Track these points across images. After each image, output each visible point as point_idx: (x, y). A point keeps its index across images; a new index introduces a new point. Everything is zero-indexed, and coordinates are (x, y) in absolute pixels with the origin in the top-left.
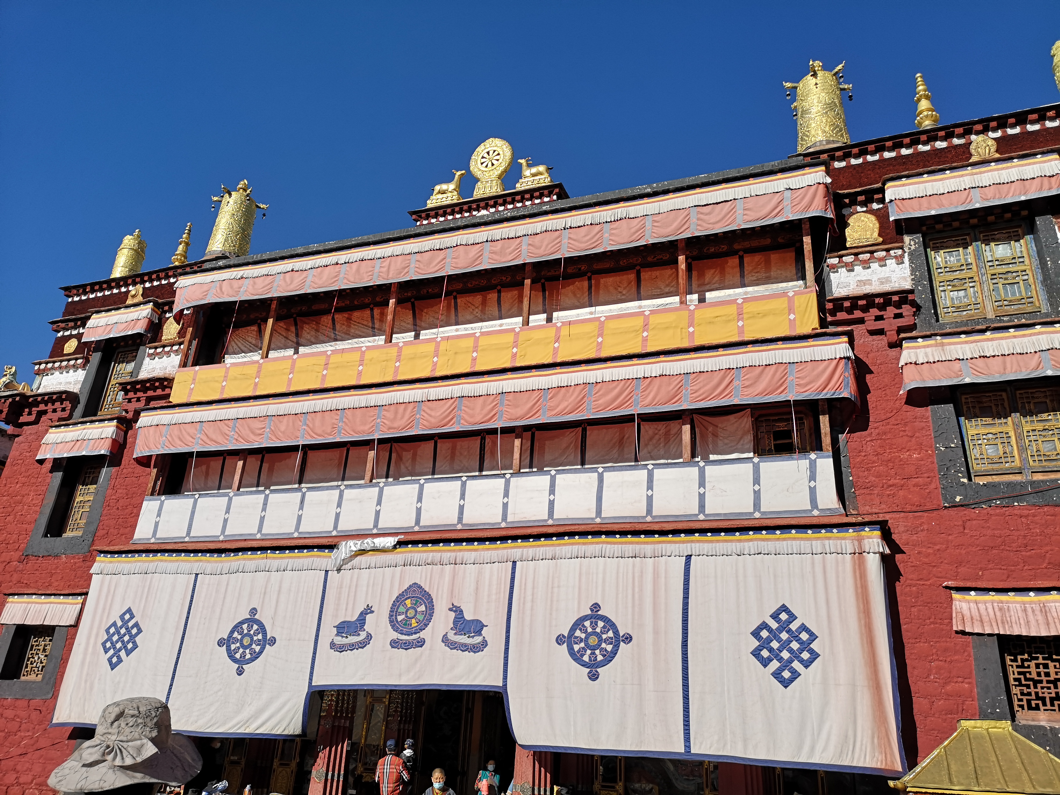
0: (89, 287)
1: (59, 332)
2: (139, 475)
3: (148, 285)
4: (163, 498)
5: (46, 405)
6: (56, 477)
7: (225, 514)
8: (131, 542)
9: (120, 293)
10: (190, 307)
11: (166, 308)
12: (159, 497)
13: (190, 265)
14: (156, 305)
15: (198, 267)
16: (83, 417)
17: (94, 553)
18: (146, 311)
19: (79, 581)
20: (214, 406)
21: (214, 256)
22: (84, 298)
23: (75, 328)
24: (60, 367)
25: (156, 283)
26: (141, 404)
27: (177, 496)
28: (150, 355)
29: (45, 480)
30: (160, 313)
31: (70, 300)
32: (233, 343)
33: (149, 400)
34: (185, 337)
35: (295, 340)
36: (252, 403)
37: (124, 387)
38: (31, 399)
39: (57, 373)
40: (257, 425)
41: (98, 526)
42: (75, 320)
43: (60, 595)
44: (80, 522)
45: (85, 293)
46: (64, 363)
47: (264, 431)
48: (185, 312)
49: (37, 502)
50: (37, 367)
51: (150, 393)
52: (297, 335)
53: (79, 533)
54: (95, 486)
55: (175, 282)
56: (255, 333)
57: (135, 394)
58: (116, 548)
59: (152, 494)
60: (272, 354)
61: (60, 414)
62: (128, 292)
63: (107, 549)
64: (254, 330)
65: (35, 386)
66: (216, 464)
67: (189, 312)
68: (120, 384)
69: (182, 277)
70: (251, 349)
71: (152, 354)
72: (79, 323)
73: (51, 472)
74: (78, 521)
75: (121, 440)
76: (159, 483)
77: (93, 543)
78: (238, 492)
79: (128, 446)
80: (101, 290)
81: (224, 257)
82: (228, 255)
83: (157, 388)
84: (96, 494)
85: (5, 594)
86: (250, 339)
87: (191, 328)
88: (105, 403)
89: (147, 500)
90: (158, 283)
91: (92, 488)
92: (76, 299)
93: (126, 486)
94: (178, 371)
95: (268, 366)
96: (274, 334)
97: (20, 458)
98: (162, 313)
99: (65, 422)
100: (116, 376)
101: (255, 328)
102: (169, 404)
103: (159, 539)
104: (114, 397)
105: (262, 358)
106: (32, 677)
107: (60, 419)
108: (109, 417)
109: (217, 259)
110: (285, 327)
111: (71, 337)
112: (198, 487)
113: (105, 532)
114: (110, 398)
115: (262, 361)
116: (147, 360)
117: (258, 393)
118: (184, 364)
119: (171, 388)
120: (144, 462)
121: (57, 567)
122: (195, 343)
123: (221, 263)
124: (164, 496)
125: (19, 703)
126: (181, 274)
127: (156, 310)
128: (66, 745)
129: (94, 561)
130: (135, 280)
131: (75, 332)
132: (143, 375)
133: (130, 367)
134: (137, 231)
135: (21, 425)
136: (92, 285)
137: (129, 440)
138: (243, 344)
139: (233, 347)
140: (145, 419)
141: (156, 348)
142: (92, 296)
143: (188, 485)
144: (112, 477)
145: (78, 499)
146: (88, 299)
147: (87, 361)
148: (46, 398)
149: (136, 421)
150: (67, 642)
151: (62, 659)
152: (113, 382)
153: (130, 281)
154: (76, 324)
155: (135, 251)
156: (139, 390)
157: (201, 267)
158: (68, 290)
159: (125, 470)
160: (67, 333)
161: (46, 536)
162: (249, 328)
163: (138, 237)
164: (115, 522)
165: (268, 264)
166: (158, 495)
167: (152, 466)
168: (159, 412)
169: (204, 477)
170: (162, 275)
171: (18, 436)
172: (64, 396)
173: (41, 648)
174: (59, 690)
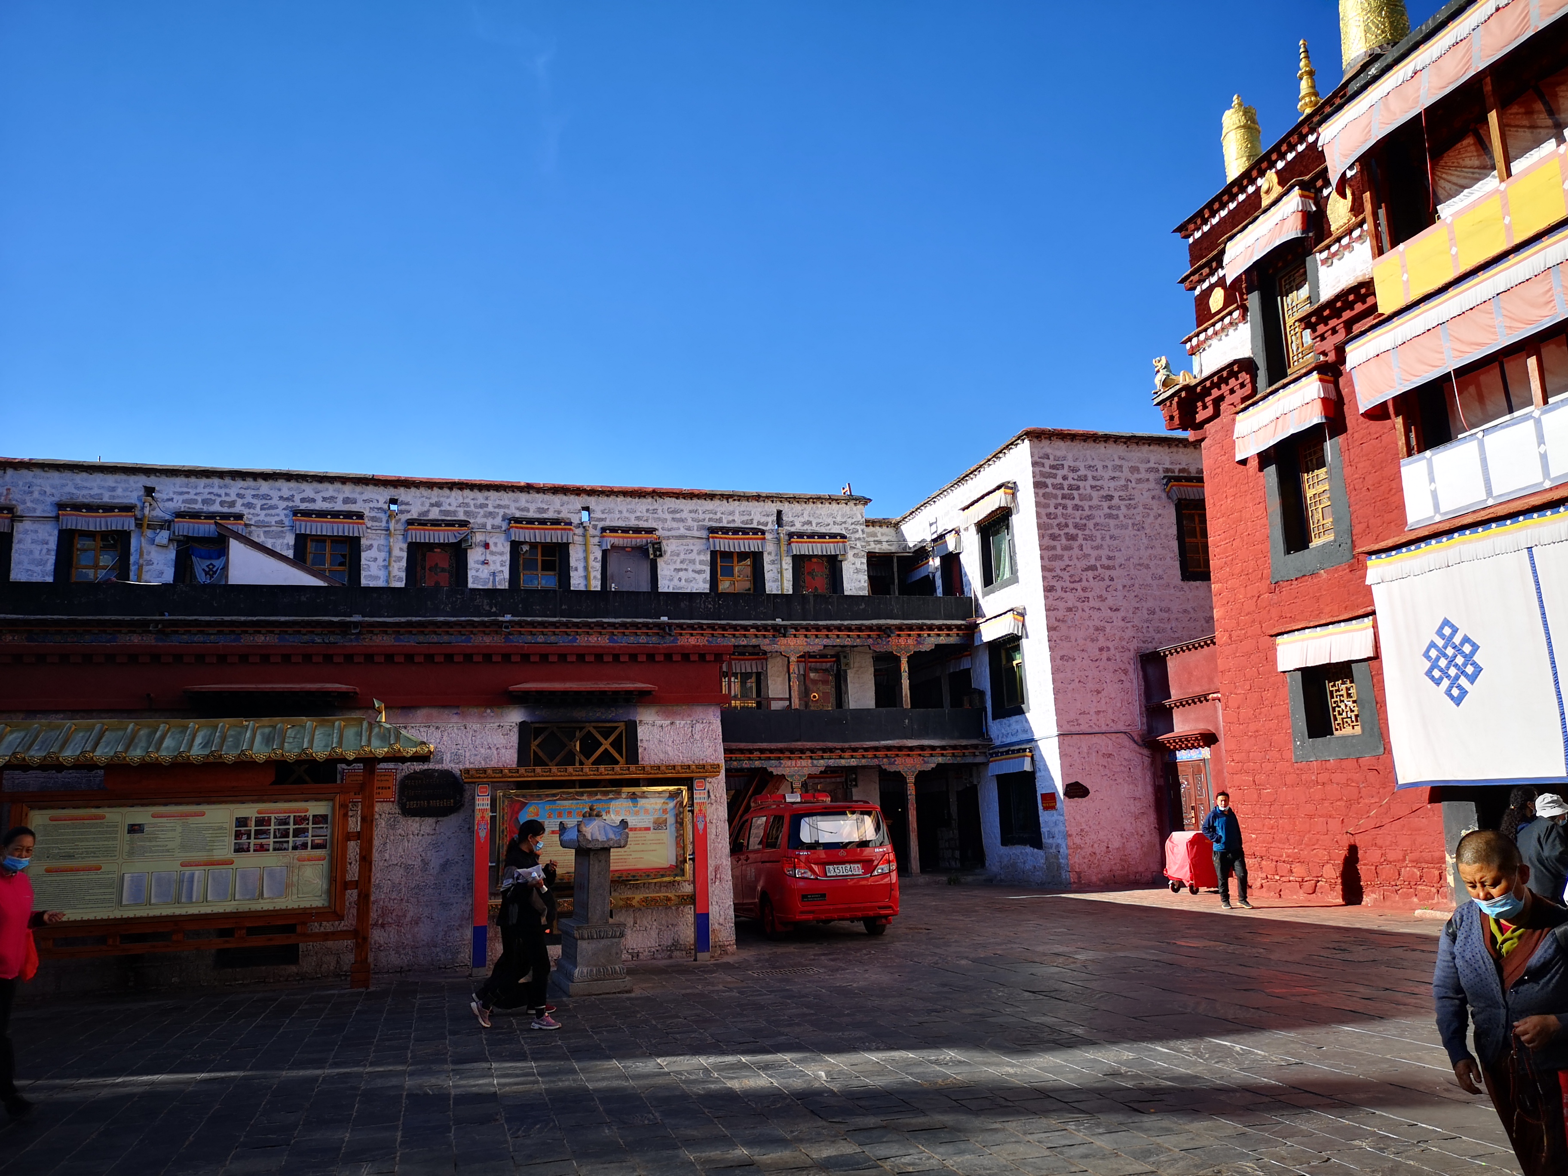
0: (1206, 210)
1: (1194, 289)
2: (1378, 435)
3: (1280, 165)
4: (1428, 453)
5: (1220, 389)
6: (1269, 475)
7: (1539, 446)
8: (1406, 529)
9: (1249, 196)
10: (1353, 164)
11: (1319, 183)
12: (1421, 455)
13: (1329, 102)
14: (1303, 186)
15: (1341, 98)
16: (1270, 385)
17: (1361, 557)
18: (1294, 201)
19: (1357, 599)
20: (1452, 292)
21: (1358, 67)
22: (1206, 228)
23: (1212, 273)
24: (1216, 333)
25: (1290, 156)
26: (1341, 336)
27: (1448, 445)
28: (1324, 262)
29: (1258, 483)
30: (1312, 195)
31: (1191, 240)
32: (1442, 183)
33: (1349, 325)
34: (1363, 211)
35: (1549, 122)
36: (1513, 259)
37: (1307, 322)
38: (1199, 389)
39: (1214, 342)
40: (1536, 290)
41: (1351, 520)
42: (1208, 264)
43: (1339, 622)
44: (1325, 522)
45: (1205, 222)
46: (1218, 326)
47: (1552, 296)
48: (1349, 174)
49: (1260, 513)
50: (1188, 346)
51: (1347, 315)
52: (1551, 113)
53: (1330, 537)
54: (1324, 469)
55: (1317, 139)
56: (1472, 148)
57: (1326, 324)
58: (1390, 543)
59: (1409, 454)
60: (1517, 166)
61: (1240, 393)
62: (1258, 189)
63: (1376, 547)
64: (1469, 145)
65: (1196, 371)
66: (1491, 378)
67: (1354, 171)
68: (1300, 320)
69: (1324, 126)
70: (1477, 176)
71: (1327, 259)
72: (1214, 264)
73: (1261, 469)
74: (1322, 522)
75: (1333, 396)
76: (1413, 435)
77: (1354, 546)
78: (1547, 407)
79: (1346, 401)
80: (1223, 206)
81: (1374, 58)
82: (1379, 51)
83: (1354, 302)
84: (1330, 478)
85: (1272, 636)
86: (1468, 162)
87: (1368, 193)
88: (1291, 355)
89: (1404, 465)
90: (1294, 154)
91: (1322, 472)
92: (1198, 235)
93: (1367, 455)
94: (1375, 265)
95: (1515, 188)
96: (1507, 133)
97: (1217, 466)
98: (1316, 194)
99: (1251, 400)
100: (1290, 312)
101: (1469, 140)
102: (1381, 318)
103: (1446, 513)
104: (1299, 341)
105: (1502, 180)
106: (1348, 731)
107: (1243, 400)
108: (1304, 371)
109: (1365, 67)
110: (1522, 110)
111: (1212, 288)
112: (1473, 420)
113: (1364, 525)
114: (1294, 345)
115: (1503, 185)
116: (1323, 271)
117: (1518, 240)
118: (1380, 251)
119: (1374, 294)
120: (1378, 413)
121: (1320, 589)
122: (1382, 212)
123: (1373, 69)
124: (1428, 452)
125: (1344, 764)
126: (1320, 123)
127: (1307, 193)
128: (1430, 810)
129: (1366, 568)
130: (1260, 167)
131: (1214, 279)
132: (1326, 293)
133: (1304, 292)
134: (1235, 97)
135: (1200, 426)
136: (1209, 206)
137: (1345, 391)
138: (1458, 176)
139: (1444, 188)
140: (1355, 354)
141: (1328, 247)
142: (1215, 221)
143: (1458, 423)
144: (1343, 450)
145: (1309, 493)
146: (1212, 227)
147: (1245, 309)
148: (1215, 379)
149: (1343, 362)
150: (1375, 680)
151: (1377, 703)
152: (1290, 322)
153: (1254, 173)
154: (1211, 268)
155: (1244, 127)
156: (1330, 317)
157: (1345, 95)
158: (1183, 229)
159: (1356, 435)
160: (1205, 285)
161: (1289, 553)
162: (1459, 146)
163: (1240, 105)
164: (1372, 509)
165: (1451, 26)
166: (1419, 452)
167: (1393, 416)
168: (1370, 335)
169: (1477, 403)
170: (1294, 139)
171: (1203, 440)
172: (1236, 368)
173: (1344, 692)
174: (1389, 742)
